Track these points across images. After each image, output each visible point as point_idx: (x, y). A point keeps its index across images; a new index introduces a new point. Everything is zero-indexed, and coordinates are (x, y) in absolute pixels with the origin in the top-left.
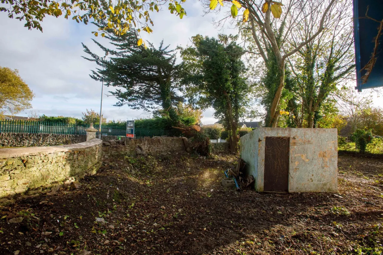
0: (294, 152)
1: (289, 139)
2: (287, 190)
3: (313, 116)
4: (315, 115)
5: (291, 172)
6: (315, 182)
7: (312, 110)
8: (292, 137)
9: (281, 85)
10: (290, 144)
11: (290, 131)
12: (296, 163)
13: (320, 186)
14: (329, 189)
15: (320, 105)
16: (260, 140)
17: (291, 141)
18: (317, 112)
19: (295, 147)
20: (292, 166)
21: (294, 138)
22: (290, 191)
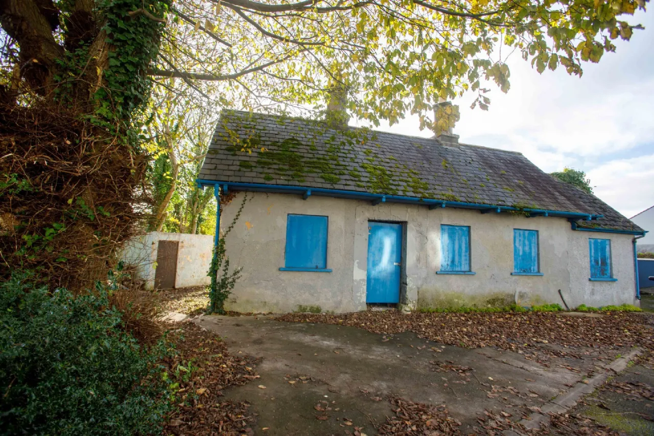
0: (181, 253)
1: (178, 242)
2: (174, 287)
3: (197, 219)
4: (199, 218)
5: (178, 270)
6: (196, 278)
7: (197, 212)
8: (181, 241)
9: (172, 189)
10: (179, 247)
11: (179, 236)
12: (183, 263)
13: (199, 281)
14: (205, 283)
15: (204, 207)
16: (153, 243)
17: (180, 245)
18: (200, 215)
19: (183, 249)
20: (179, 266)
21: (182, 242)
22: (176, 287)
